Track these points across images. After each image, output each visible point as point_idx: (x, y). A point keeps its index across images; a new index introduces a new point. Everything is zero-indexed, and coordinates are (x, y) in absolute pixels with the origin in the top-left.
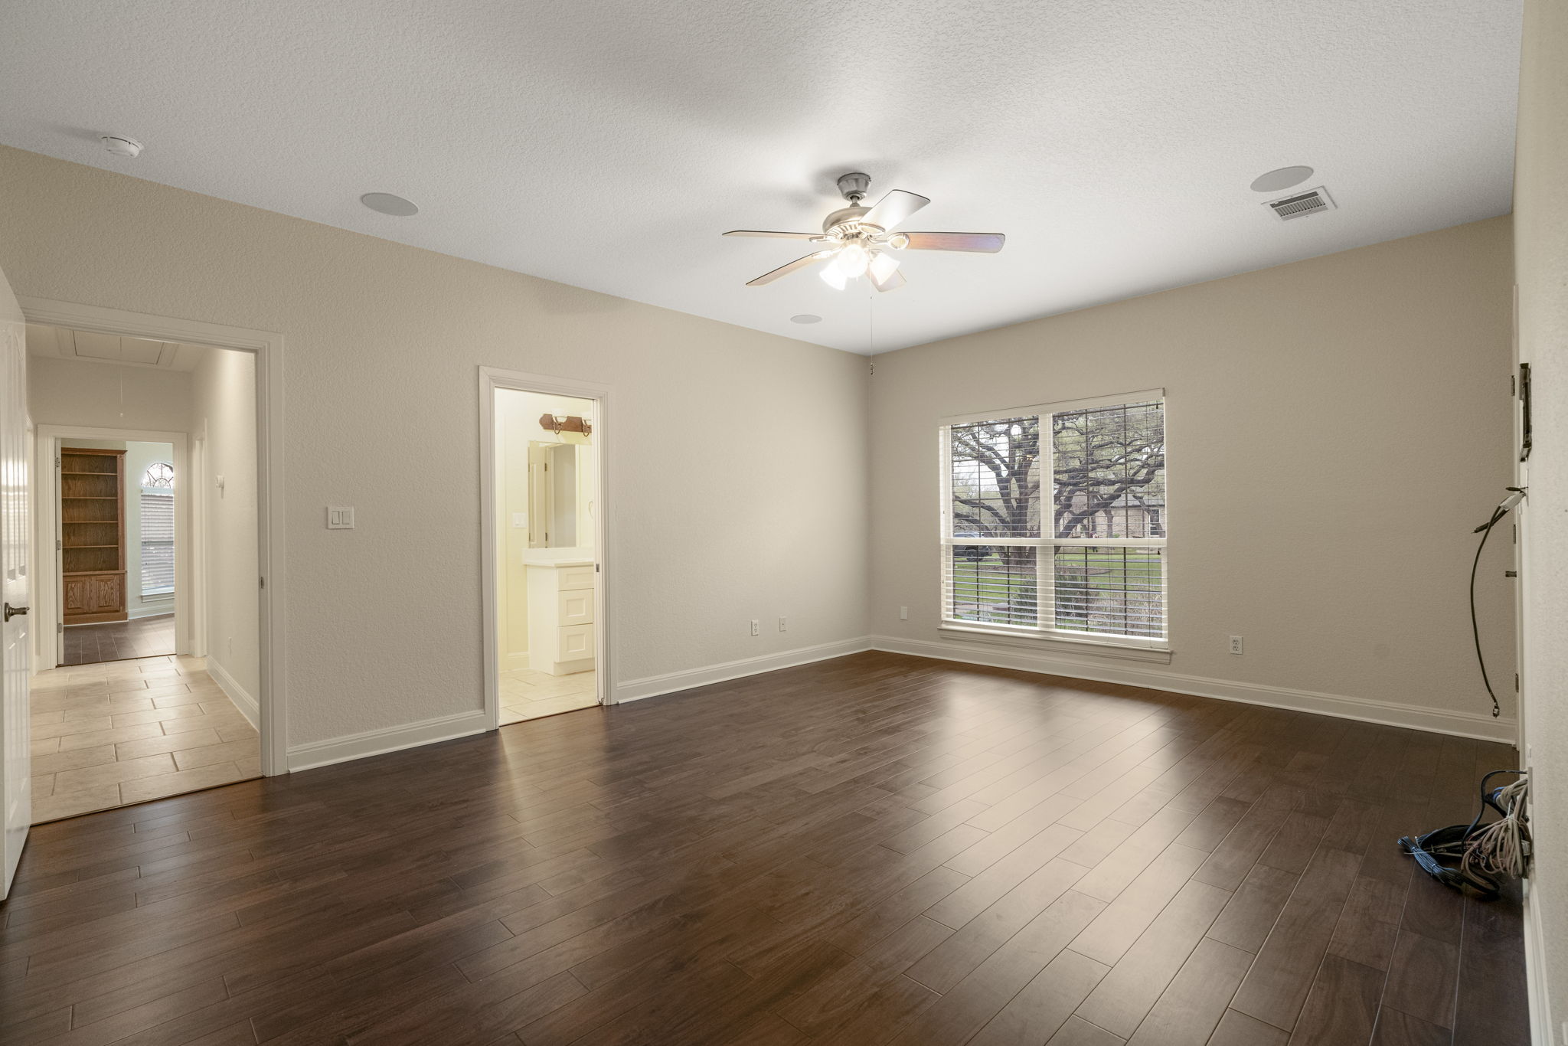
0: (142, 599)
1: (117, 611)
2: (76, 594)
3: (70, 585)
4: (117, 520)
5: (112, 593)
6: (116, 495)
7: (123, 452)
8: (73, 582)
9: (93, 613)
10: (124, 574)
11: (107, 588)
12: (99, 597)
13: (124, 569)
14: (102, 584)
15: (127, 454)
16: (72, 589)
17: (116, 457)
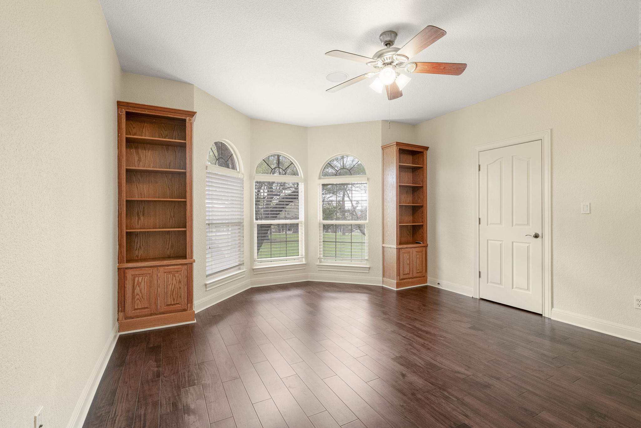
0: (206, 288)
1: (185, 310)
2: (143, 291)
3: (137, 279)
4: (185, 198)
5: (180, 288)
6: (185, 168)
7: (192, 114)
8: (139, 275)
9: (161, 313)
10: (191, 264)
11: (174, 282)
12: (167, 293)
13: (192, 258)
14: (170, 276)
15: (197, 116)
16: (139, 284)
17: (185, 120)
